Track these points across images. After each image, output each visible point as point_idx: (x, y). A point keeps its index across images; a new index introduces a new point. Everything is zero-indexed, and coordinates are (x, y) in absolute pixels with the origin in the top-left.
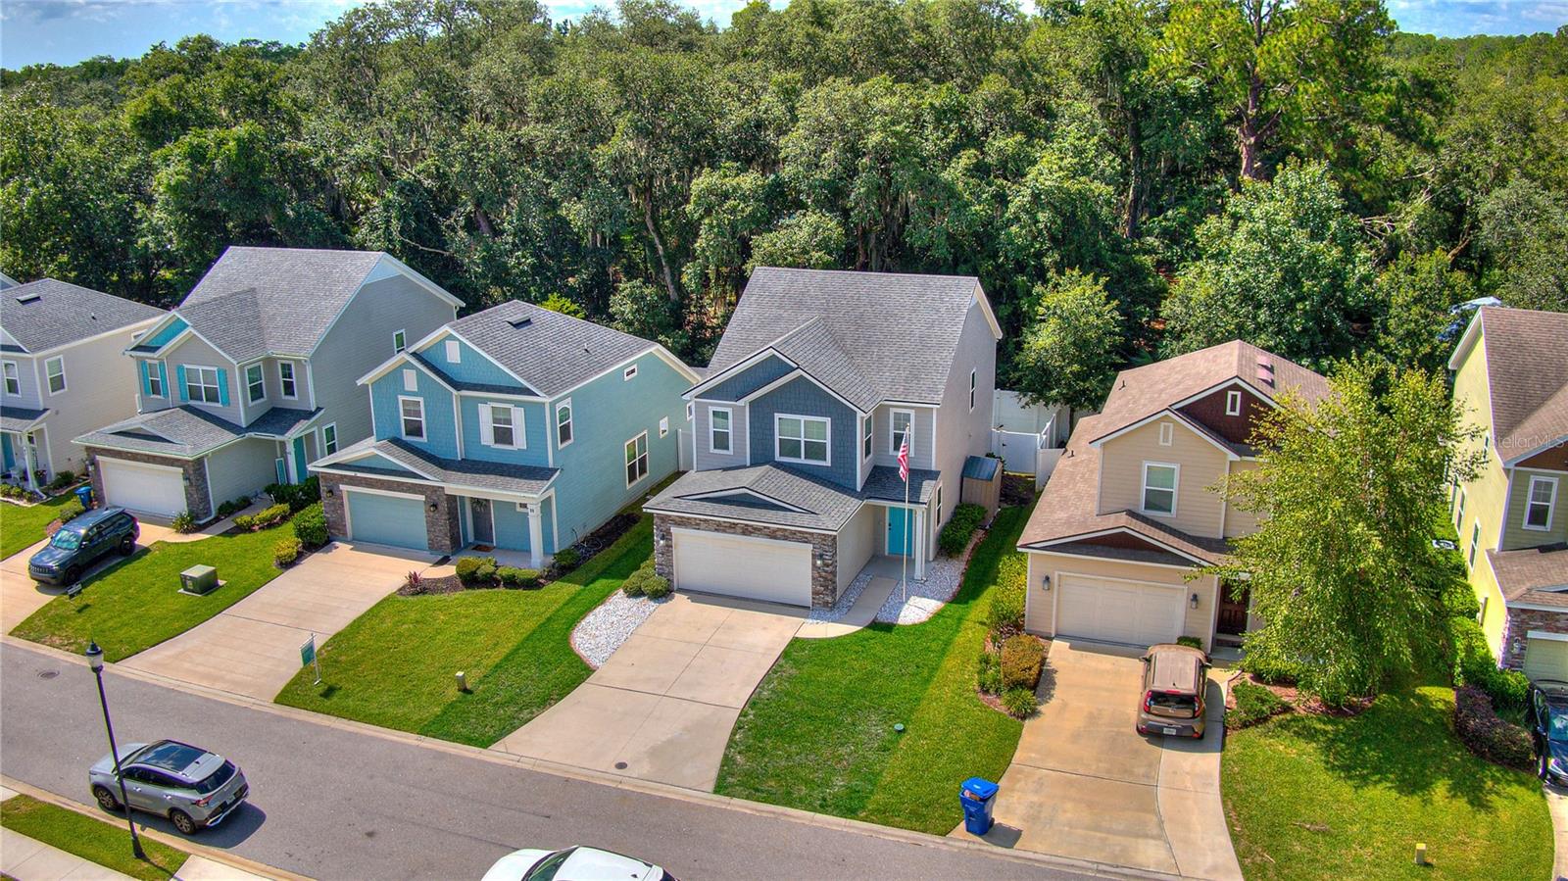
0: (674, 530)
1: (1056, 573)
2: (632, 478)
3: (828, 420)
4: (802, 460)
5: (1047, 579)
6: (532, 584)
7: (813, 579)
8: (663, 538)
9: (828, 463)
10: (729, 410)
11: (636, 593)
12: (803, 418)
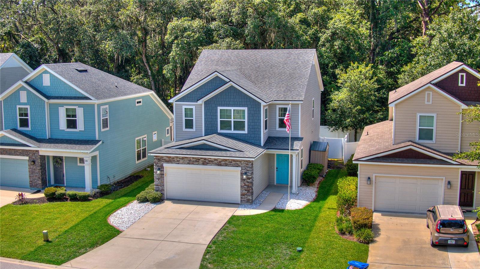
0: (165, 165)
1: (374, 175)
2: (139, 158)
3: (246, 109)
4: (232, 131)
5: (369, 178)
6: (85, 199)
7: (241, 187)
8: (159, 169)
9: (246, 132)
10: (194, 107)
11: (144, 200)
12: (232, 108)
